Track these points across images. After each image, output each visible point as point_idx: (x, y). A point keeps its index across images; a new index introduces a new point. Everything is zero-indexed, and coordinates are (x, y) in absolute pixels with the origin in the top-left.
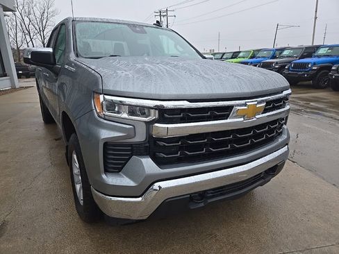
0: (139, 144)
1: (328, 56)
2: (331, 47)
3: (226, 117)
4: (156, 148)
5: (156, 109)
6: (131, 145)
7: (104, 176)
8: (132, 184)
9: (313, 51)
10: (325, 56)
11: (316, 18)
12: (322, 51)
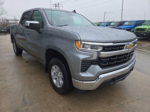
0: (94, 60)
1: (129, 25)
2: (130, 22)
3: (123, 49)
4: (100, 62)
5: (102, 46)
6: (91, 61)
7: (80, 73)
8: (92, 76)
9: (122, 23)
10: (127, 25)
11: (122, 10)
12: (126, 23)
